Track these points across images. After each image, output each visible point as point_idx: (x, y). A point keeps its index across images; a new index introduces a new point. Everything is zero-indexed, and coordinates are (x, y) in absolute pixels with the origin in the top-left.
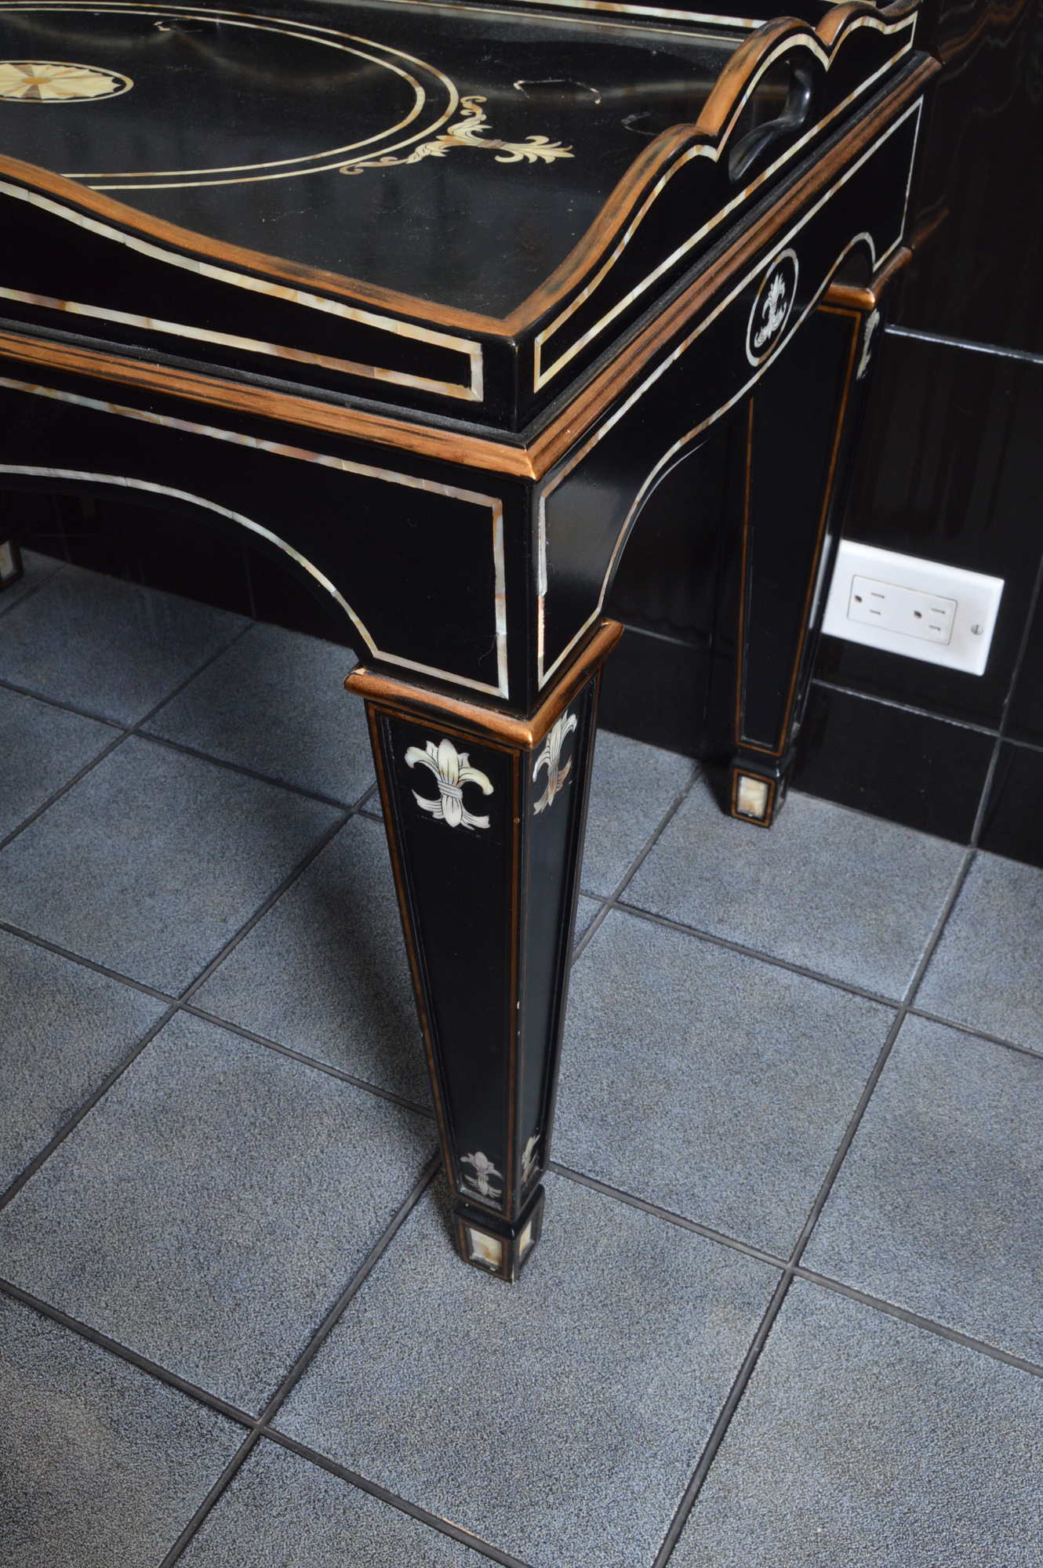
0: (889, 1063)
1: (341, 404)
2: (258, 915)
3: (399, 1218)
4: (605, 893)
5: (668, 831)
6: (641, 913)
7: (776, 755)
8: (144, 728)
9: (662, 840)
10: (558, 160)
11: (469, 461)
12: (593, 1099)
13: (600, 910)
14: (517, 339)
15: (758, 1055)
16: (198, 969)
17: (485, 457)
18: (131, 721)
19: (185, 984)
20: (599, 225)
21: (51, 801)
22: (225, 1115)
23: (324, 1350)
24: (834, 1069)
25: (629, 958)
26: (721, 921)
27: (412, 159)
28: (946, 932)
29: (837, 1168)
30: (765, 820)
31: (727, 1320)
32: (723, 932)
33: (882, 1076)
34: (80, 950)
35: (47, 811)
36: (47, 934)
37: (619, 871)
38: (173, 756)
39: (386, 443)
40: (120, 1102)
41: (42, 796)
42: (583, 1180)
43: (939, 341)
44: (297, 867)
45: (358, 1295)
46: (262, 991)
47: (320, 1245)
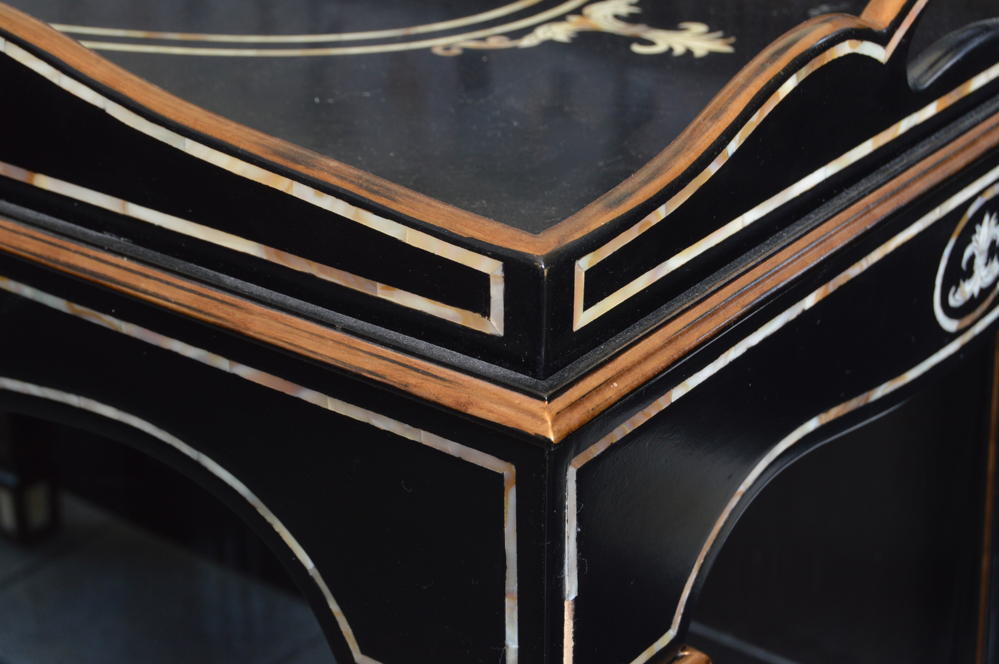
1: (331, 325)
10: (713, 56)
14: (548, 259)
17: (495, 407)
20: (694, 130)
27: (527, 42)
39: (377, 379)
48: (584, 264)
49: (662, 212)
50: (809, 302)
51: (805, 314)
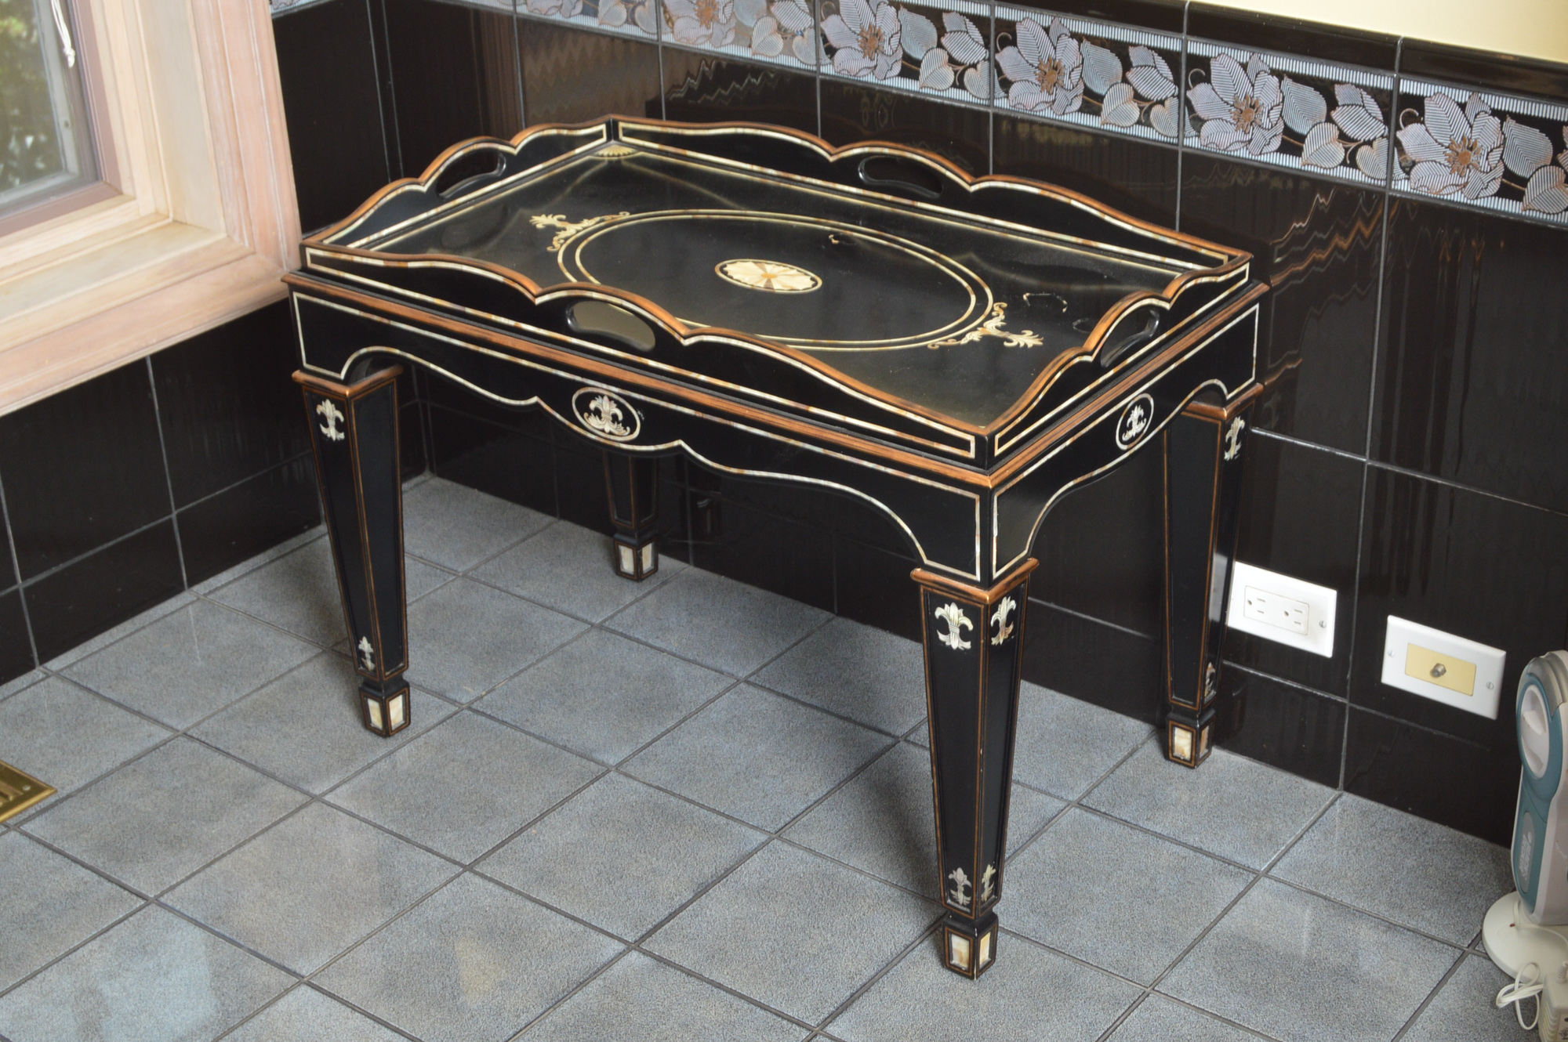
0: (1242, 900)
1: (922, 456)
2: (829, 793)
3: (908, 948)
4: (1070, 798)
5: (1123, 767)
6: (1095, 811)
7: (1195, 709)
8: (752, 679)
9: (1118, 772)
10: (1035, 347)
11: (967, 480)
12: (1041, 903)
13: (1065, 808)
14: (987, 435)
15: (1155, 890)
16: (788, 819)
17: (973, 479)
18: (742, 674)
19: (779, 826)
20: (1027, 394)
21: (685, 719)
22: (803, 893)
23: (858, 1002)
24: (1204, 901)
25: (1079, 834)
26: (1148, 819)
27: (962, 342)
28: (1304, 836)
29: (1191, 947)
30: (1193, 762)
31: (1103, 1009)
32: (1149, 826)
33: (1235, 906)
34: (708, 803)
35: (683, 725)
36: (686, 793)
37: (1084, 786)
38: (772, 698)
39: (937, 472)
40: (736, 882)
41: (678, 716)
42: (1027, 941)
43: (1283, 438)
44: (858, 769)
45: (880, 980)
46: (830, 834)
47: (859, 957)
48: (998, 436)
49: (1020, 419)
50: (1068, 443)
51: (1066, 448)
